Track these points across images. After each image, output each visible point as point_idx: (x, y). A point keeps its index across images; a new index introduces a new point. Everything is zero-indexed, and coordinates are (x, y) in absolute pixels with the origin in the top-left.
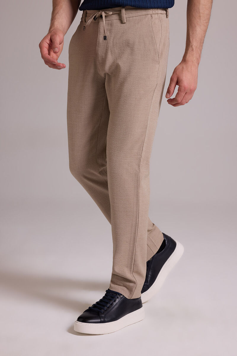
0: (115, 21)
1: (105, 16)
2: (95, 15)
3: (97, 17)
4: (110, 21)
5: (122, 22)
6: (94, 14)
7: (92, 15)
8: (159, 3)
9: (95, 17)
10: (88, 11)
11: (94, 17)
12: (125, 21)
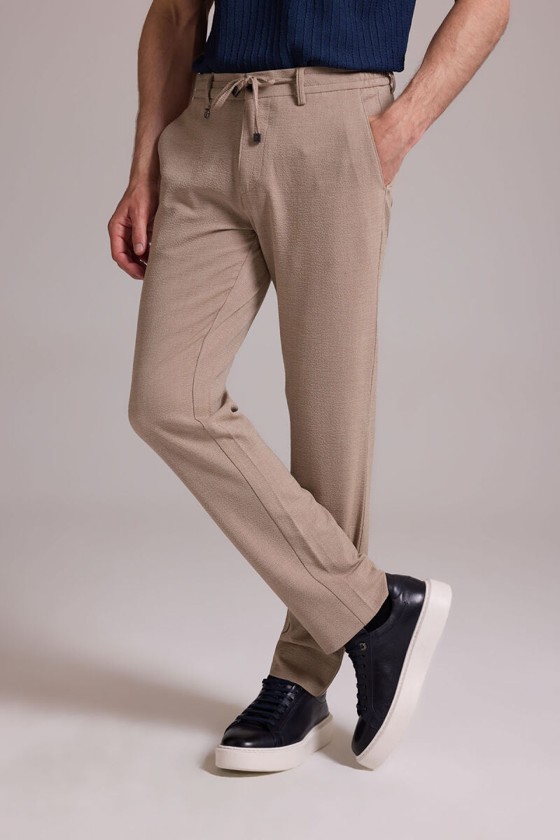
0: (280, 99)
1: (259, 88)
2: (236, 84)
3: (240, 88)
4: (270, 99)
5: (297, 101)
6: (232, 82)
7: (230, 83)
8: (376, 60)
9: (236, 88)
10: (217, 76)
11: (233, 88)
12: (304, 101)
